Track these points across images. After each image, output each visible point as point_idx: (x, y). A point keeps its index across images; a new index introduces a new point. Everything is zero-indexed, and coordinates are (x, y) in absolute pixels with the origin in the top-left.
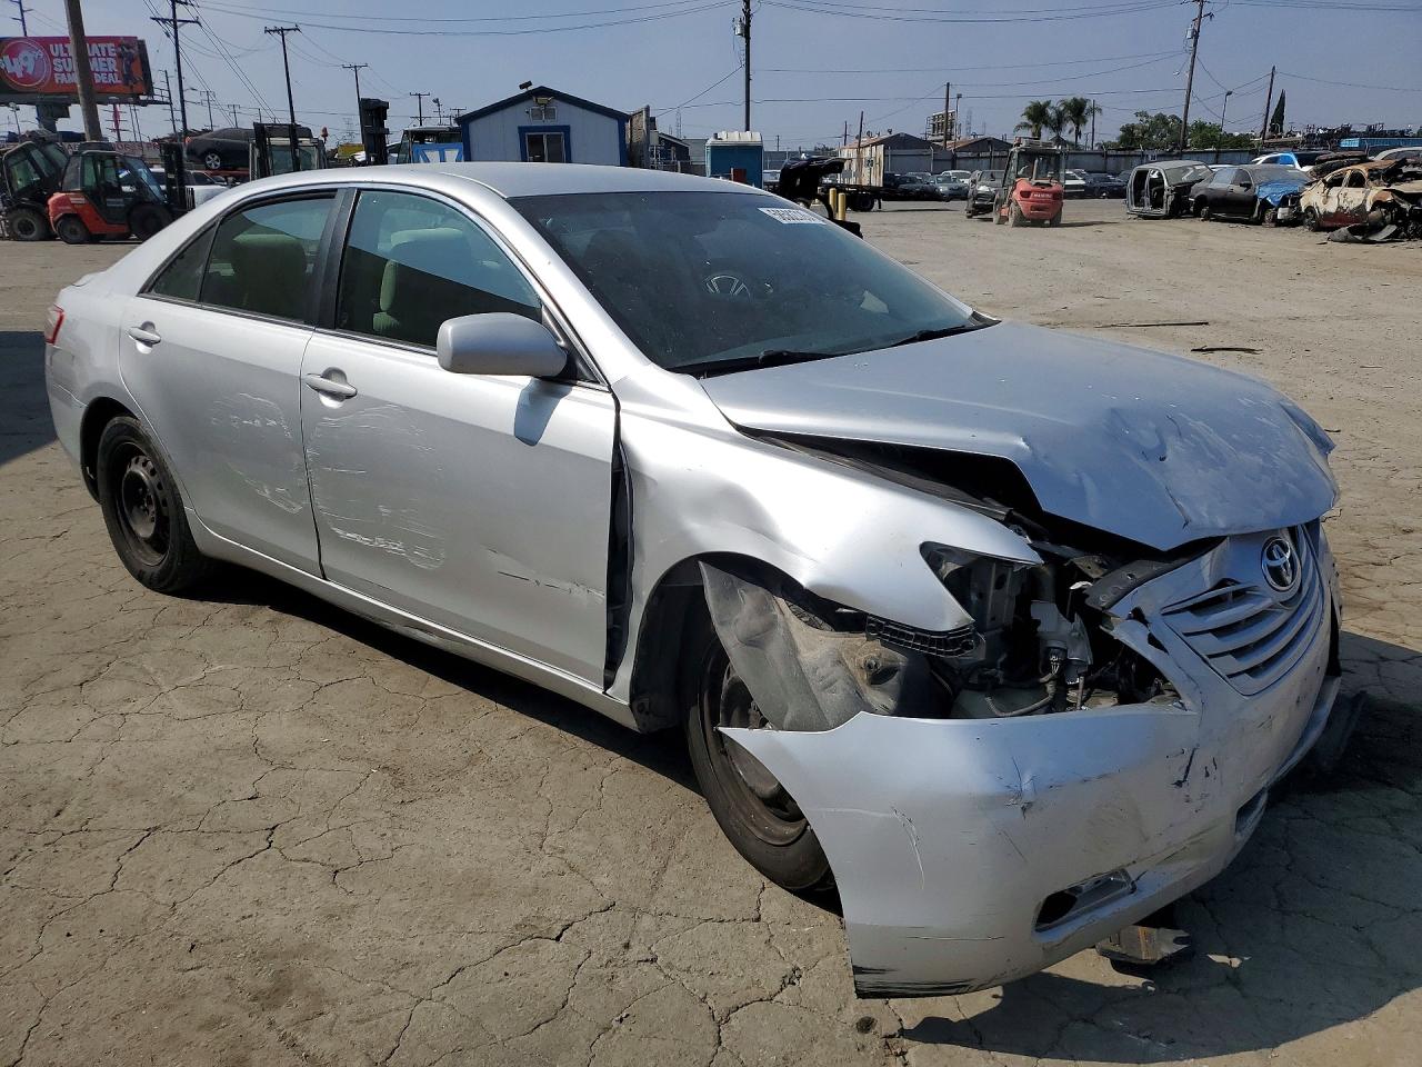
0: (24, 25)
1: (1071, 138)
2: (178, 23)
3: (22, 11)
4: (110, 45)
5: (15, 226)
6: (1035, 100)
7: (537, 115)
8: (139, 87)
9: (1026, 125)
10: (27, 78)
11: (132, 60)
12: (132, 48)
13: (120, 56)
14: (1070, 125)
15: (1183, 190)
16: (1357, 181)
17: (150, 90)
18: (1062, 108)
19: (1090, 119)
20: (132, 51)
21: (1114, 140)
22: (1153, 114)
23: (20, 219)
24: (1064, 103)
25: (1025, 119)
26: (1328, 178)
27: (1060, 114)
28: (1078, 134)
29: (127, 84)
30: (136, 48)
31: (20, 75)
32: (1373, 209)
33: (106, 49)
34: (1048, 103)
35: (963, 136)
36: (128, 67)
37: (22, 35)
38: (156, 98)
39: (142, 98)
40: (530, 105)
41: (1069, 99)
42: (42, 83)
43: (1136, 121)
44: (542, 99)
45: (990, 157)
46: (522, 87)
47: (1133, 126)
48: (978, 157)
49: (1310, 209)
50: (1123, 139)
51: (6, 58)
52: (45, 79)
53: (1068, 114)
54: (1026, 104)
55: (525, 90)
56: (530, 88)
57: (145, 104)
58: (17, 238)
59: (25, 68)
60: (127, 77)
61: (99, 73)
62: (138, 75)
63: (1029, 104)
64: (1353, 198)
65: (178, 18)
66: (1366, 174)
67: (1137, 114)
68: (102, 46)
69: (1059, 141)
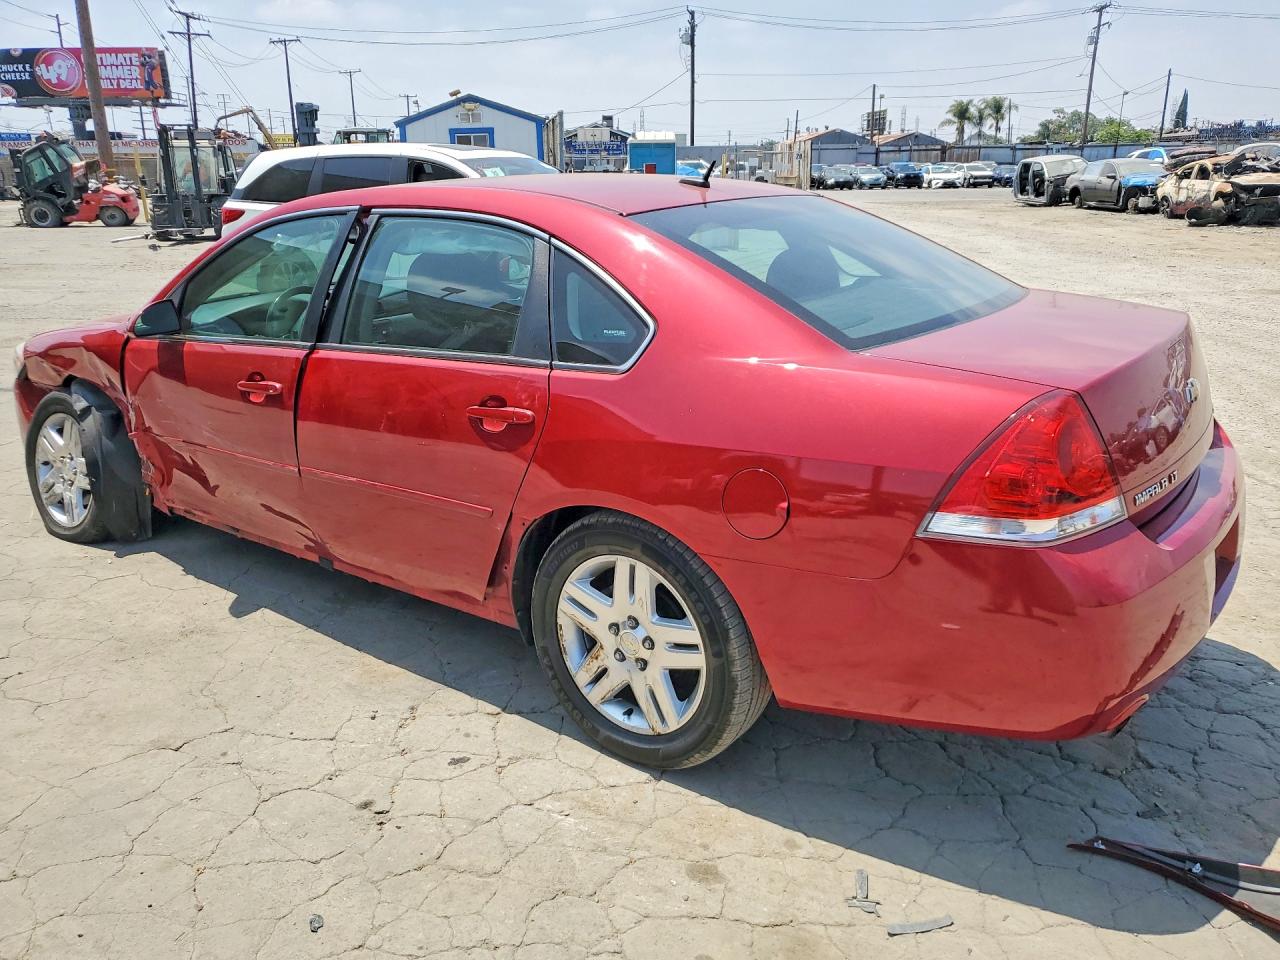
0: (60, 36)
1: (992, 132)
2: (192, 36)
3: (59, 25)
4: (134, 56)
5: (32, 214)
6: (959, 99)
7: (466, 118)
8: (159, 92)
9: (949, 122)
10: (61, 84)
11: (153, 68)
12: (154, 57)
13: (143, 65)
14: (989, 122)
15: (1060, 181)
16: (1203, 174)
17: (168, 95)
18: (983, 107)
19: (1007, 116)
20: (153, 60)
21: (1033, 134)
22: (1069, 111)
23: (36, 209)
24: (985, 101)
25: (950, 116)
26: (1179, 171)
27: (981, 112)
28: (998, 129)
29: (148, 89)
30: (157, 58)
31: (54, 81)
32: (1216, 199)
33: (130, 59)
34: (971, 101)
35: (894, 131)
36: (150, 75)
37: (59, 46)
38: (173, 101)
39: (162, 101)
40: (458, 109)
41: (990, 98)
42: (74, 88)
43: (1054, 117)
44: (468, 105)
45: (911, 150)
46: (452, 94)
47: (1051, 122)
48: (900, 151)
49: (1165, 198)
50: (1040, 134)
51: (43, 66)
52: (77, 84)
53: (988, 111)
54: (951, 102)
55: (454, 97)
56: (459, 96)
57: (164, 106)
58: (33, 225)
59: (59, 75)
60: (149, 83)
61: (124, 79)
62: (158, 80)
63: (954, 103)
64: (1199, 189)
65: (192, 31)
66: (1210, 167)
67: (1054, 111)
68: (127, 56)
69: (980, 135)
